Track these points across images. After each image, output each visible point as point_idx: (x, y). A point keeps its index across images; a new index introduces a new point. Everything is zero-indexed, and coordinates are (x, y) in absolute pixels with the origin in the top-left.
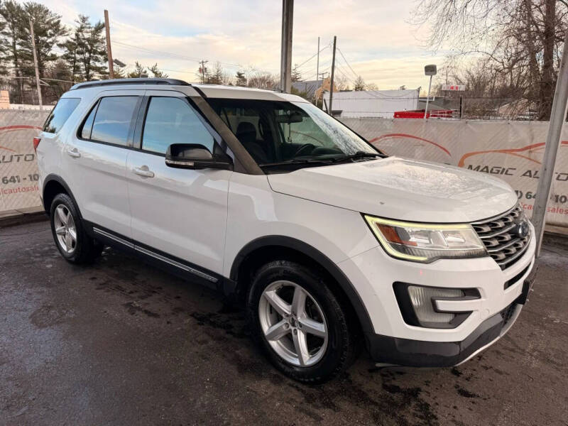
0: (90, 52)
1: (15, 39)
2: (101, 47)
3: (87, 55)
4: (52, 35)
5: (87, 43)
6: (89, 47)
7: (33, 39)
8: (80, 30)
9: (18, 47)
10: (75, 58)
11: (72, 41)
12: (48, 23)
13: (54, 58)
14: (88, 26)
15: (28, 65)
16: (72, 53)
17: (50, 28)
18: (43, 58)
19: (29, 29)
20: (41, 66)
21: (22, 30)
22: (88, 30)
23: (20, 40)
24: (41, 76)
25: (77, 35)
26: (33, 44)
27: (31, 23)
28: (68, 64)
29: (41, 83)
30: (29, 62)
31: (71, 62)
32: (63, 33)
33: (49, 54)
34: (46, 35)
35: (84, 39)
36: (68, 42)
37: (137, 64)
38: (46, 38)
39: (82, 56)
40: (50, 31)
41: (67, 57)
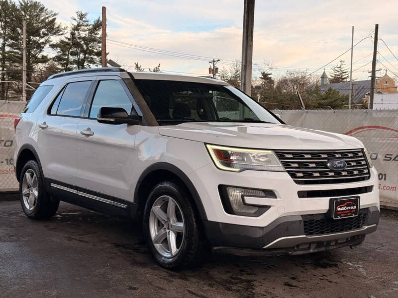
0: (85, 52)
1: (5, 40)
2: (97, 47)
3: (82, 56)
4: (45, 35)
5: (82, 42)
6: (85, 47)
7: (24, 40)
8: (77, 28)
9: (7, 49)
10: (67, 60)
11: (67, 40)
12: (43, 21)
13: (44, 60)
14: (85, 24)
15: (16, 68)
16: (65, 55)
17: (44, 27)
18: (33, 60)
19: (21, 28)
20: (30, 69)
21: (14, 30)
22: (86, 28)
23: (11, 41)
24: (28, 80)
25: (72, 34)
26: (24, 45)
27: (24, 23)
28: (60, 67)
29: (27, 87)
30: (17, 64)
31: (63, 65)
32: (57, 31)
33: (39, 56)
34: (39, 35)
35: (80, 38)
36: (62, 42)
37: (137, 65)
38: (38, 38)
39: (76, 58)
40: (43, 30)
41: (58, 59)
